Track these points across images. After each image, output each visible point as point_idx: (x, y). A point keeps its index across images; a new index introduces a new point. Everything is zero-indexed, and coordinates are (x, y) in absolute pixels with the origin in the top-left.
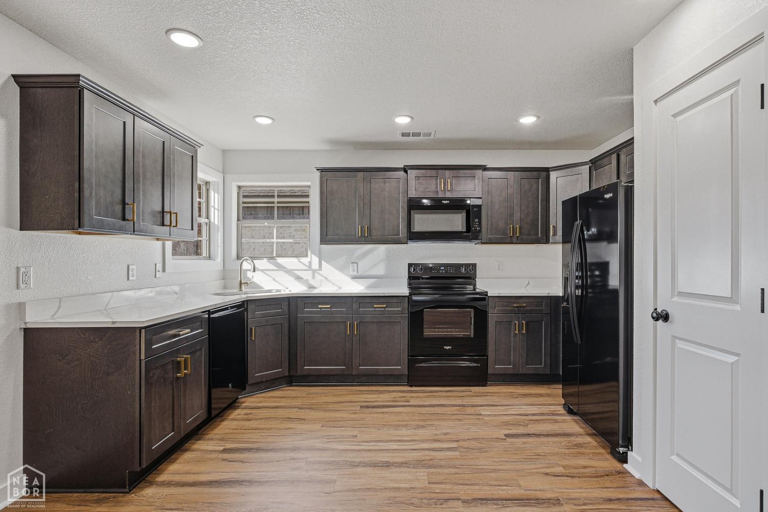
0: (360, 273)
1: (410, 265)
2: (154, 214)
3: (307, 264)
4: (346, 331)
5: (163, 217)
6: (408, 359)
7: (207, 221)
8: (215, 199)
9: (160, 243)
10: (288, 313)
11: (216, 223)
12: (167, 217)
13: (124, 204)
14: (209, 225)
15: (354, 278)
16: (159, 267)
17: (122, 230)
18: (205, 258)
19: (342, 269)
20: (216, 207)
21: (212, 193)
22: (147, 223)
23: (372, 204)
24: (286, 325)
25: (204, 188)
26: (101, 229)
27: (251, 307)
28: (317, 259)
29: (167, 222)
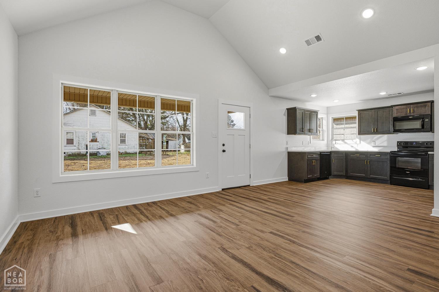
0: (376, 145)
1: (398, 142)
2: (308, 129)
3: (355, 142)
4: (365, 163)
5: (310, 130)
6: (390, 175)
7: (322, 129)
8: (325, 122)
9: (309, 136)
10: (345, 156)
11: (325, 129)
12: (311, 130)
13: (303, 128)
14: (323, 130)
15: (374, 147)
16: (309, 142)
17: (302, 134)
18: (322, 140)
19: (369, 143)
20: (325, 124)
21: (323, 121)
22: (306, 132)
23: (378, 120)
24: (344, 160)
25: (321, 120)
26: (299, 134)
27: (333, 154)
28: (359, 140)
29: (311, 131)
